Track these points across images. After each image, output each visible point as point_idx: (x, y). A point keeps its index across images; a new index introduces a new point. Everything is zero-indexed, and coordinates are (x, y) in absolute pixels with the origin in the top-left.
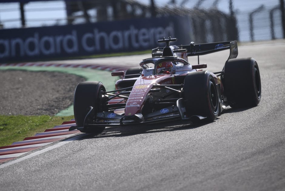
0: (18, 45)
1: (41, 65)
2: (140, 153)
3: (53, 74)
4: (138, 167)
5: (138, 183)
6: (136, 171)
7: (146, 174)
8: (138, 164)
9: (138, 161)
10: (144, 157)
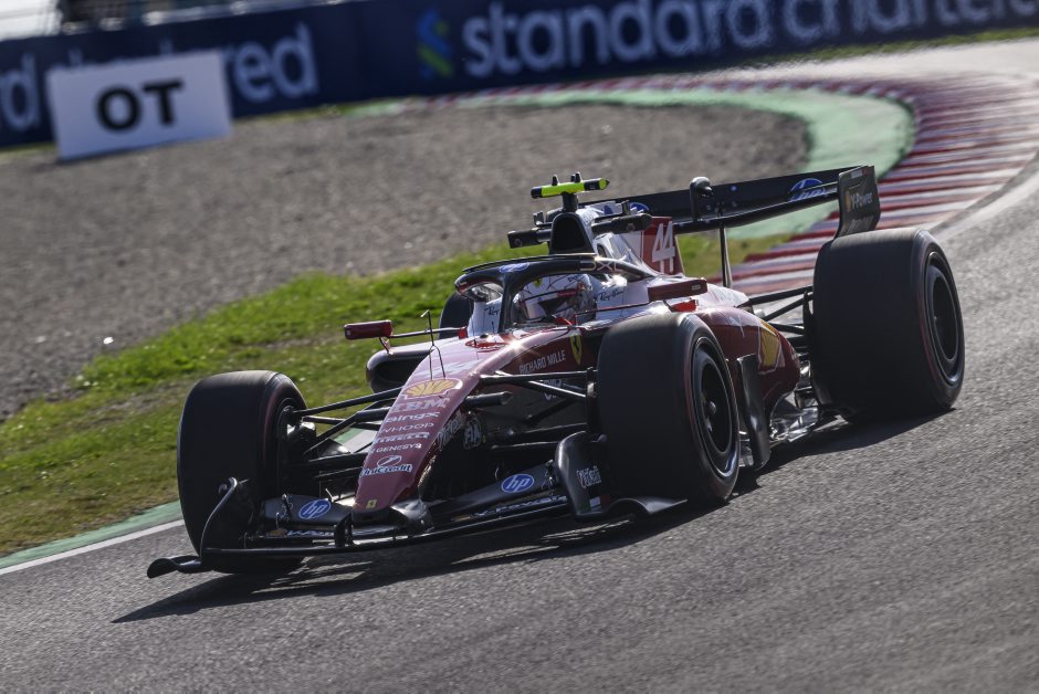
0: (588, 30)
1: (666, 87)
2: (990, 346)
3: (704, 112)
4: (990, 388)
5: (991, 435)
6: (983, 399)
7: (1013, 407)
8: (989, 380)
9: (988, 371)
10: (1005, 356)
